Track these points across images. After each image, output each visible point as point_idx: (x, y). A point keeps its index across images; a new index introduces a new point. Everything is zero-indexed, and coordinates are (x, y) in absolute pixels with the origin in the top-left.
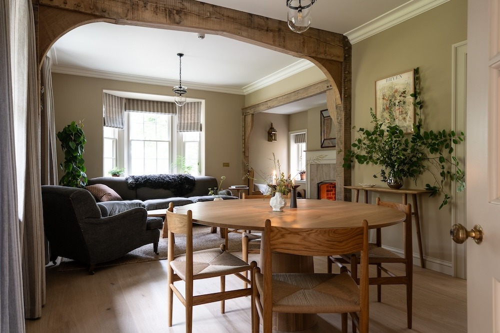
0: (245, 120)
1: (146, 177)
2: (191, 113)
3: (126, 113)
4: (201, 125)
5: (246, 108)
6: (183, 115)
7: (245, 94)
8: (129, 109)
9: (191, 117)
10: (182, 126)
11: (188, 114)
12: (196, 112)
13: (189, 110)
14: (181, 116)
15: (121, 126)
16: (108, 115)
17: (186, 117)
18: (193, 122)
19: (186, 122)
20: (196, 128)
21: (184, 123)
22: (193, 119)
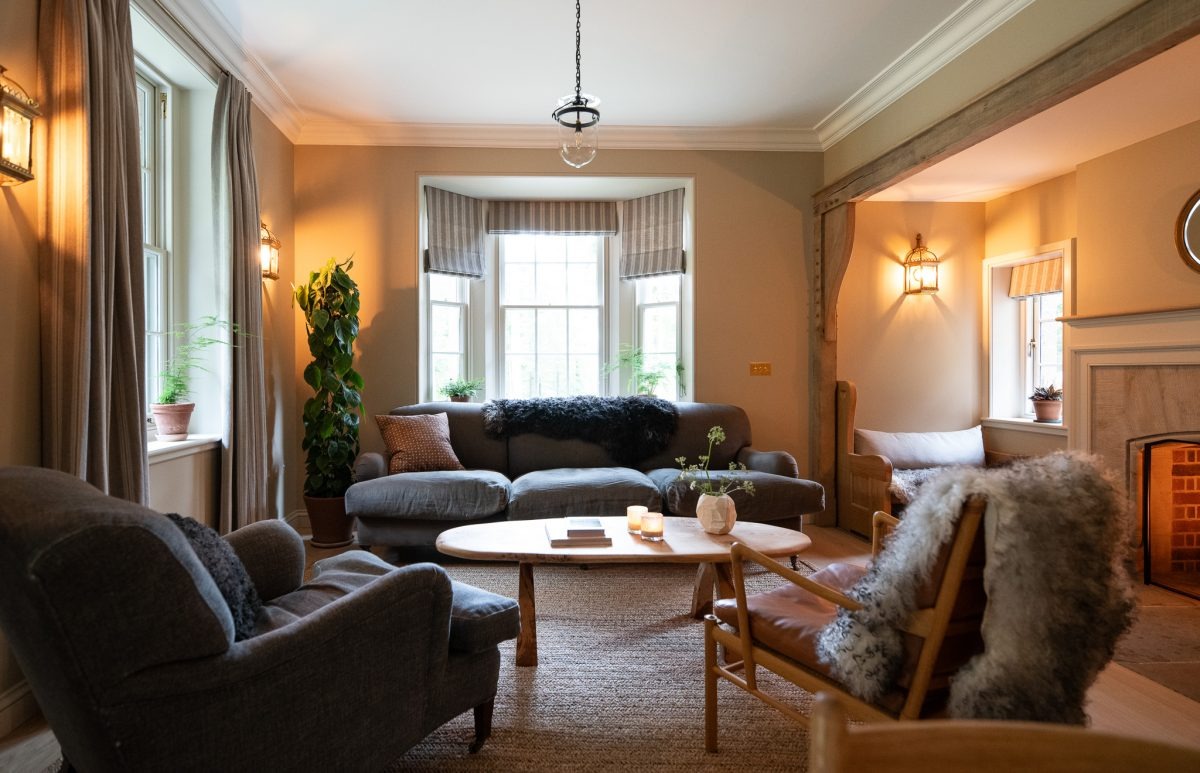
0: (823, 228)
1: (535, 405)
2: (657, 225)
3: (489, 239)
4: (683, 253)
5: (828, 190)
6: (634, 232)
7: (824, 147)
8: (497, 227)
9: (656, 234)
10: (633, 263)
11: (648, 227)
12: (670, 219)
13: (652, 217)
14: (630, 236)
15: (476, 272)
16: (439, 244)
17: (643, 237)
18: (661, 248)
19: (643, 250)
20: (669, 264)
21: (638, 254)
22: (661, 239)
